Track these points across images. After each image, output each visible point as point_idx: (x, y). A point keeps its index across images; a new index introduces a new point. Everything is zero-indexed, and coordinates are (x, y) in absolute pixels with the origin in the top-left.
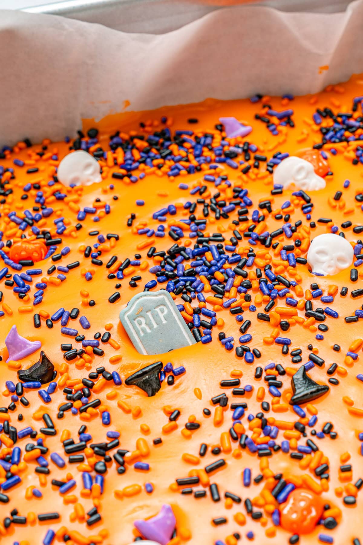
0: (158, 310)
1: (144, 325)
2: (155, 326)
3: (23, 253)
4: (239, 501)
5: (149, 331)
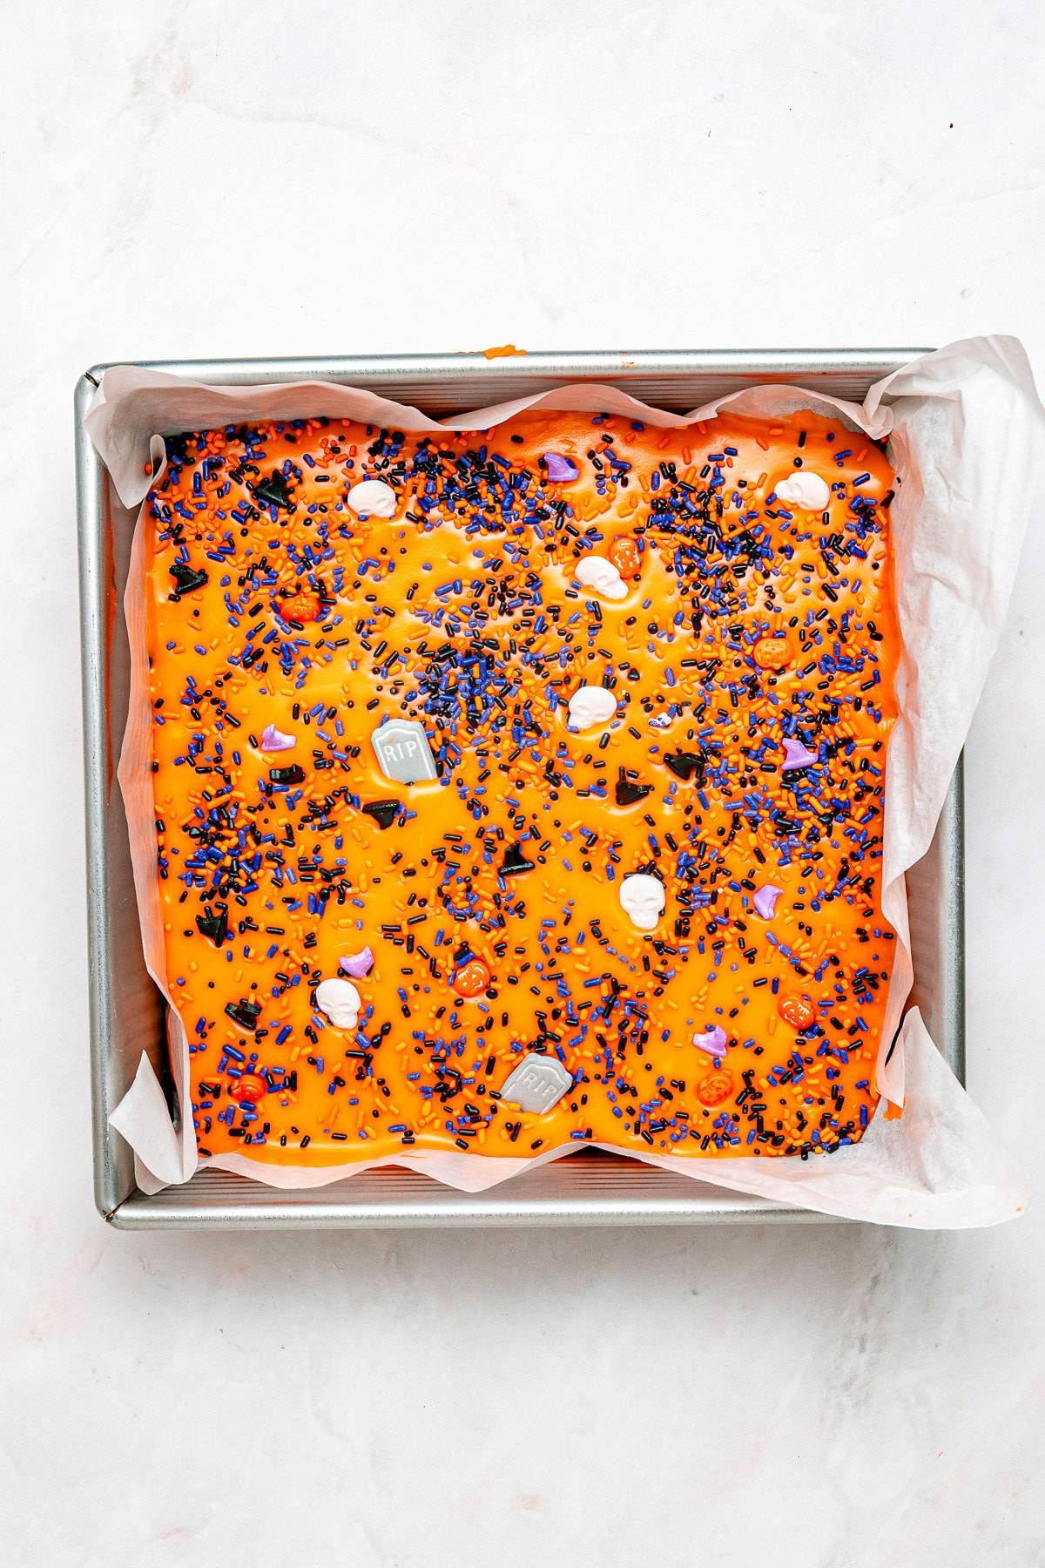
0: (407, 744)
1: (391, 753)
2: (402, 757)
3: (295, 615)
4: (427, 957)
5: (395, 759)
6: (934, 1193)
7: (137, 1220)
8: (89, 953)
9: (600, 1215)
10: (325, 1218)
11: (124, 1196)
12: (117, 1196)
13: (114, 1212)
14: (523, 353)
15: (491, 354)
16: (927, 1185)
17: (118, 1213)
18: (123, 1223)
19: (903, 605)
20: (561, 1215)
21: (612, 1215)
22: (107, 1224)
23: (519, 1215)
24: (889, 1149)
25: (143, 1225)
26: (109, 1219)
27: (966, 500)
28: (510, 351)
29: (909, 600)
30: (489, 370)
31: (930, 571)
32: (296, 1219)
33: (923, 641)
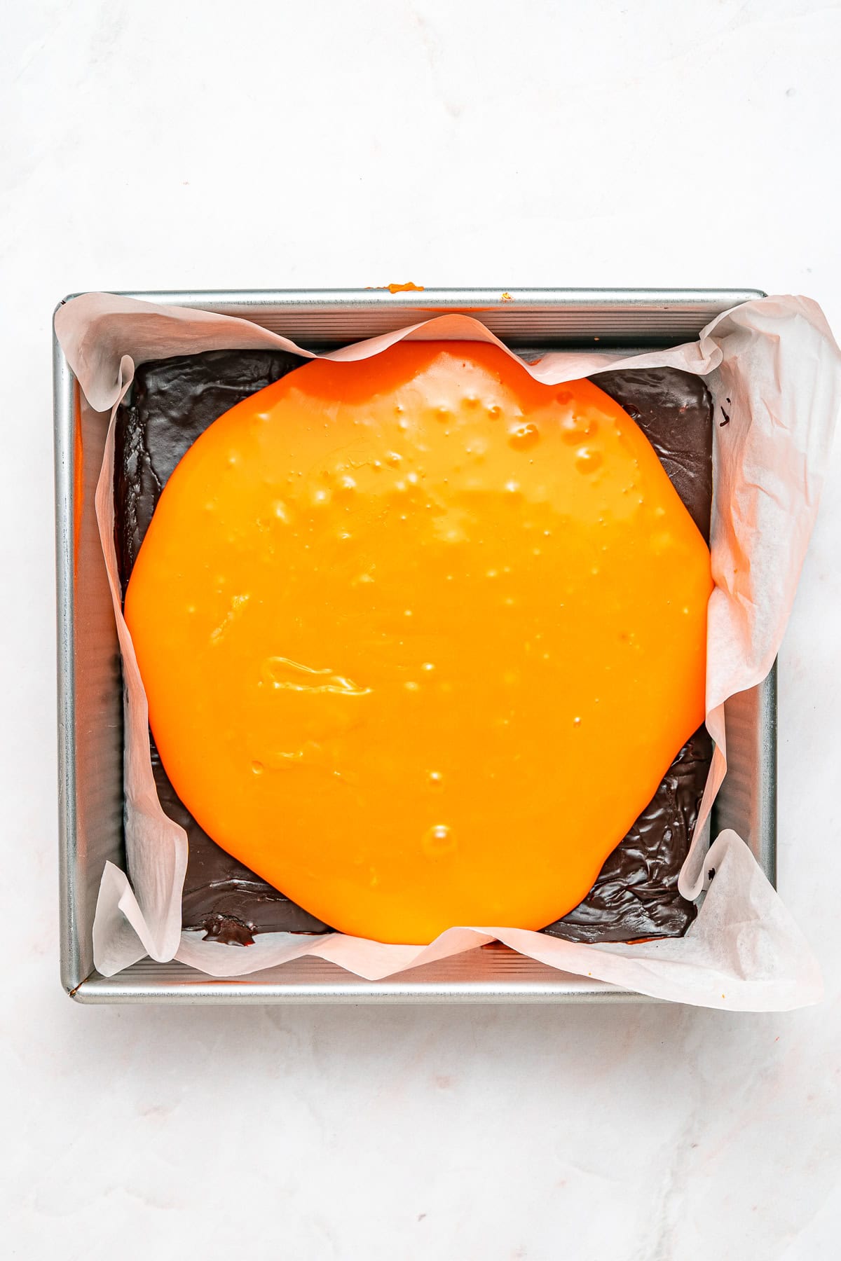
6: (745, 980)
7: (96, 996)
8: (59, 776)
9: (477, 995)
10: (250, 995)
11: (86, 974)
12: (79, 976)
13: (76, 989)
14: (422, 289)
15: (393, 289)
16: (742, 975)
17: (79, 990)
18: (84, 999)
19: (734, 507)
20: (444, 995)
21: (486, 995)
22: (71, 999)
23: (409, 995)
24: (710, 943)
25: (100, 1000)
26: (72, 995)
27: (786, 428)
28: (410, 287)
29: (740, 505)
30: (393, 302)
31: (757, 483)
32: (226, 995)
33: (753, 540)
